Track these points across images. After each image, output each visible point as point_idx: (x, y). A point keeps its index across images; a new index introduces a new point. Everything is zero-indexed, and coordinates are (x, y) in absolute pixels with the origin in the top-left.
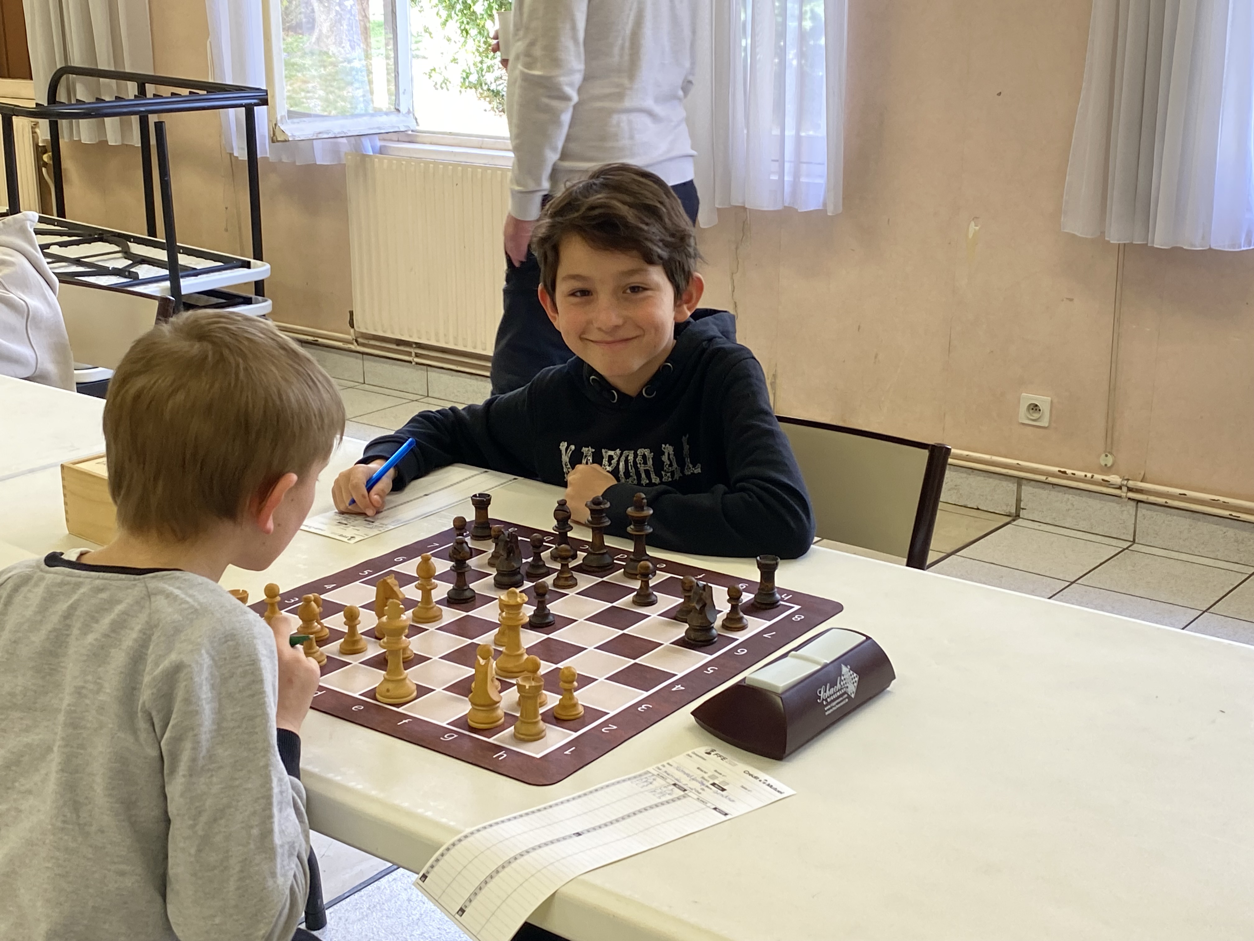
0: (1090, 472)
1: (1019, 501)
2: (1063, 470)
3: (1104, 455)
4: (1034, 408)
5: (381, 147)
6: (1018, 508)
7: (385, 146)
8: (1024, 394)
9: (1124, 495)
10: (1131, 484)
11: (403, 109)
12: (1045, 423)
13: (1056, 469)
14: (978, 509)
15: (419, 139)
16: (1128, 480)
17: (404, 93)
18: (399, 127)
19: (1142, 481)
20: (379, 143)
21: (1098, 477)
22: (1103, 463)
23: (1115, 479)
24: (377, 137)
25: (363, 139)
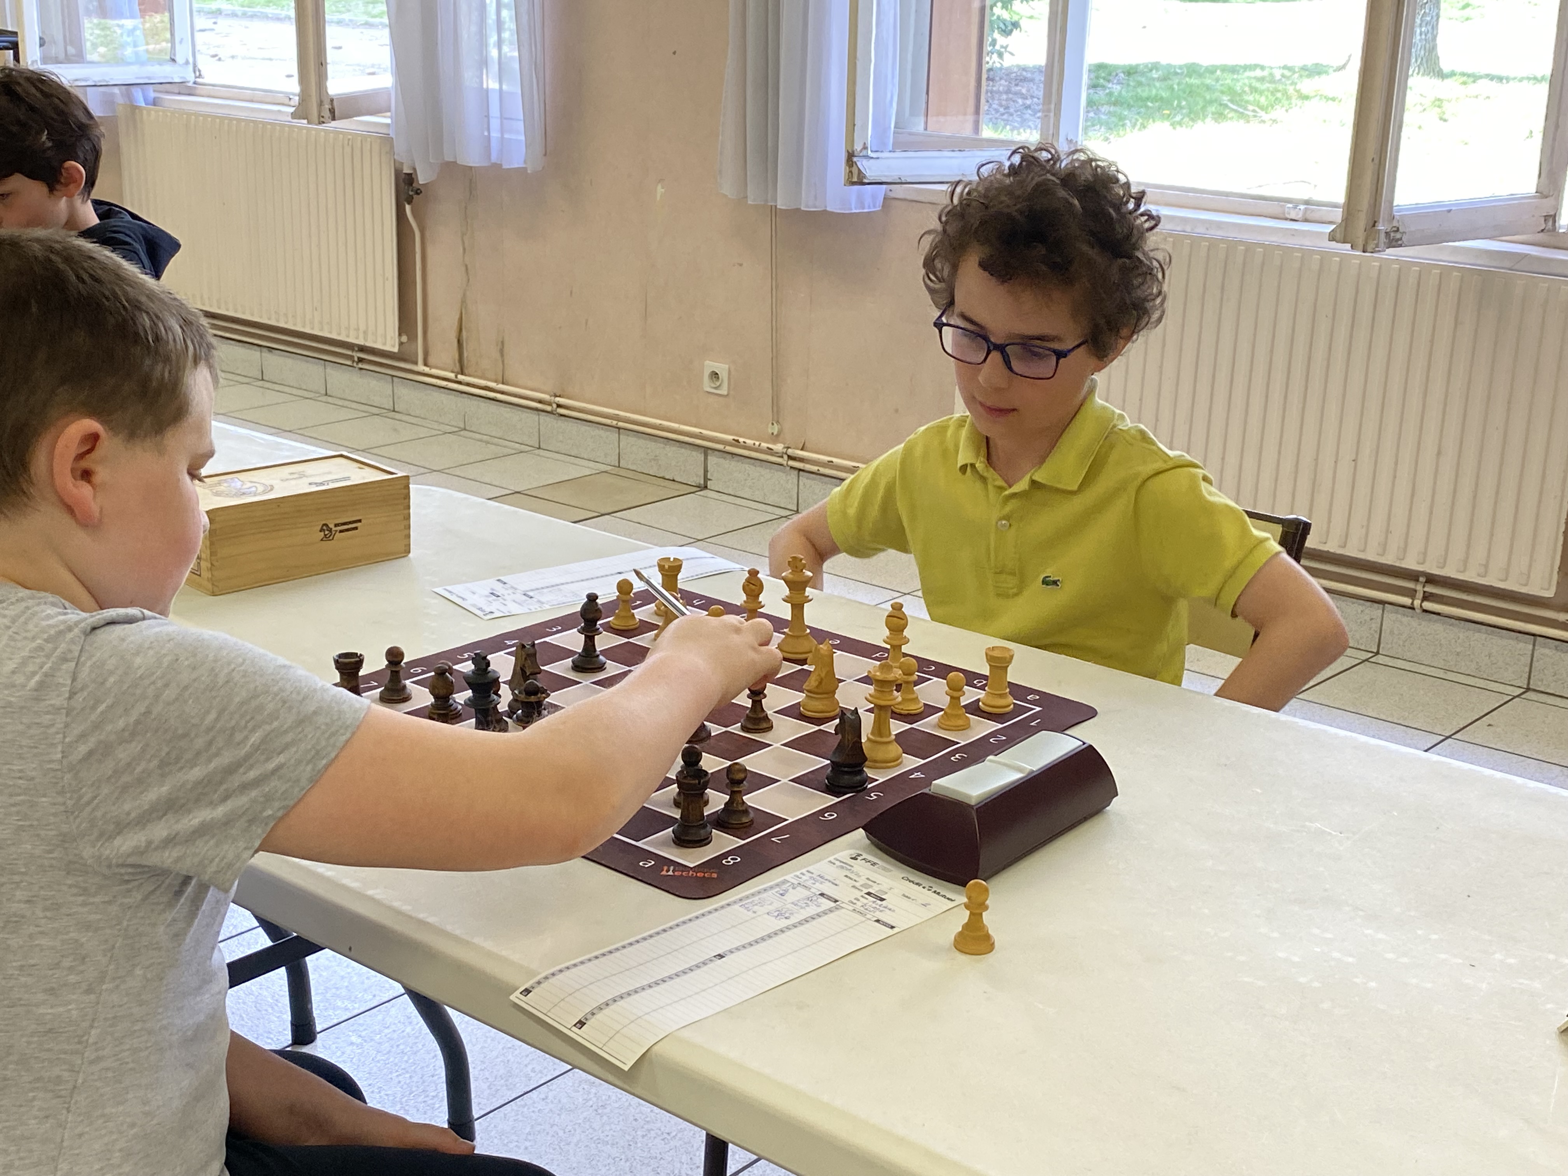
0: (757, 440)
1: (706, 471)
2: (736, 438)
3: (770, 425)
4: (715, 375)
5: (155, 99)
6: (706, 479)
7: (159, 98)
8: (707, 362)
9: (785, 463)
10: (790, 451)
11: (180, 59)
12: (724, 391)
13: (730, 438)
14: (674, 480)
15: (198, 92)
16: (788, 448)
17: (181, 42)
18: (172, 78)
19: (802, 449)
20: (152, 95)
21: (764, 445)
22: (770, 431)
23: (779, 447)
24: (151, 87)
25: (133, 89)
